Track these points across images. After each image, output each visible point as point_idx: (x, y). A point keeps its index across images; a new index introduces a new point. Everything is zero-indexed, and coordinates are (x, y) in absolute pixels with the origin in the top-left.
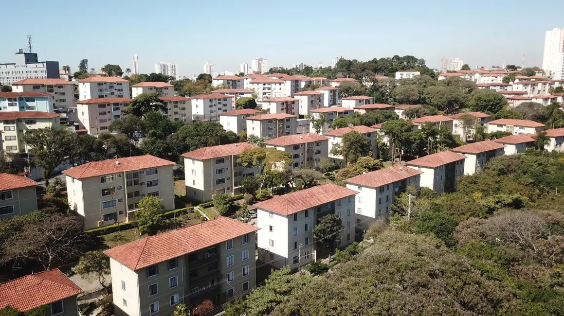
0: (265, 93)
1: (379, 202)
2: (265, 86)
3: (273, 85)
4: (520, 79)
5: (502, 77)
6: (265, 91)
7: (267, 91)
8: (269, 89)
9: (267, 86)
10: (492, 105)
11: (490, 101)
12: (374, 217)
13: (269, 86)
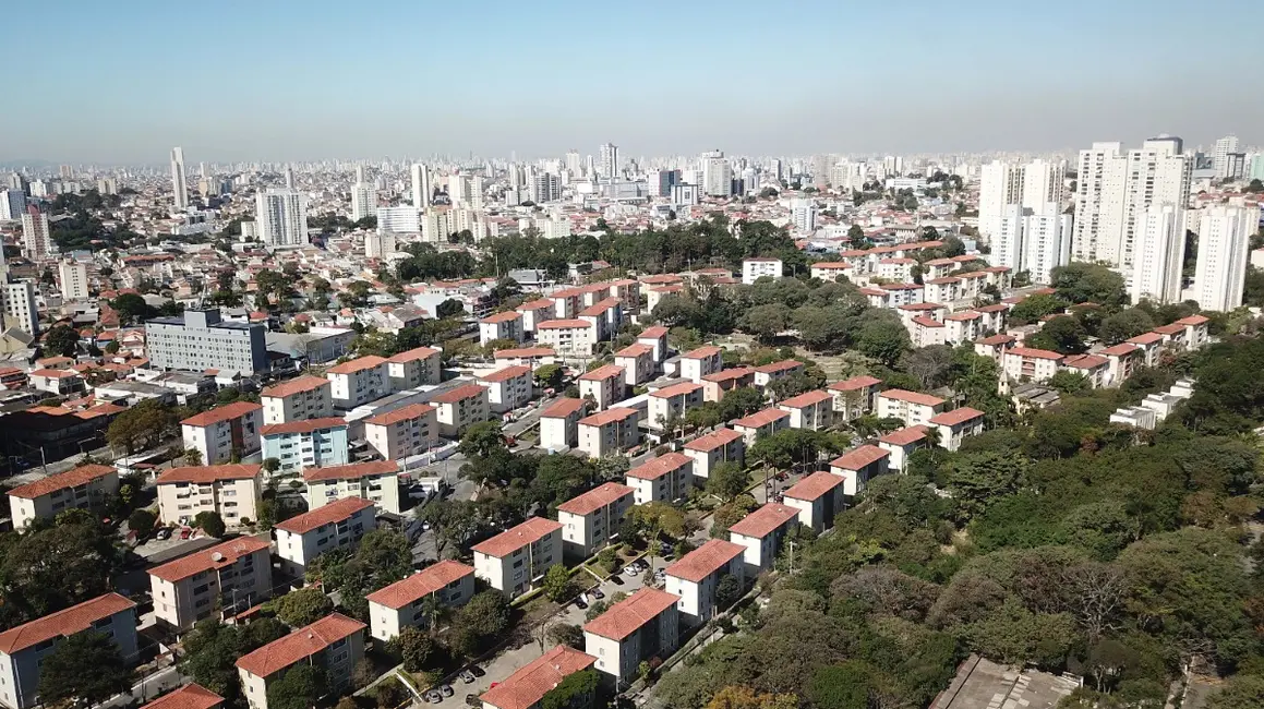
0: (562, 343)
1: (763, 550)
2: (562, 333)
3: (575, 331)
4: (938, 267)
5: (911, 265)
6: (562, 340)
7: (565, 339)
8: (569, 336)
9: (565, 332)
10: (887, 351)
11: (883, 345)
12: (758, 564)
13: (569, 333)
